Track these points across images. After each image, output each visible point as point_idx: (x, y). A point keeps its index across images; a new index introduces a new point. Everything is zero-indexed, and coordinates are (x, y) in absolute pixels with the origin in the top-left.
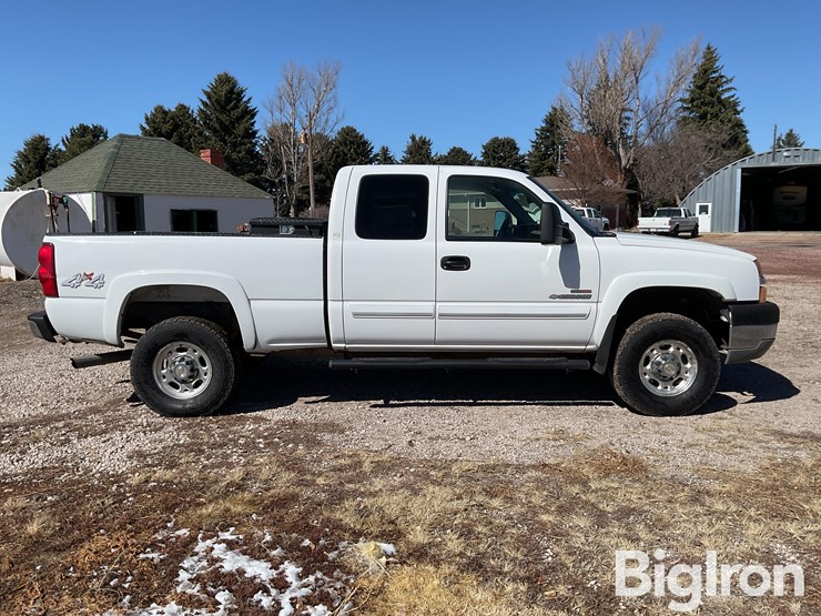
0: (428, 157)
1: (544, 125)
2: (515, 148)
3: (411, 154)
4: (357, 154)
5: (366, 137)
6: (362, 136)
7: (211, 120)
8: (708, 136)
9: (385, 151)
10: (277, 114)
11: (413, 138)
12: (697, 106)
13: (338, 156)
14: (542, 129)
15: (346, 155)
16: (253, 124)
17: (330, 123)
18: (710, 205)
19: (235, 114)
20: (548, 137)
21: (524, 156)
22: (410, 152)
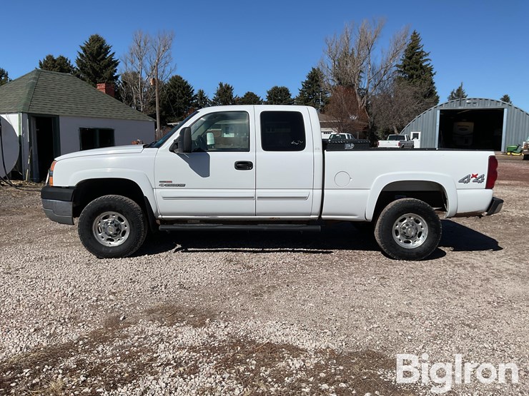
0: (231, 98)
1: (307, 79)
2: (289, 94)
3: (219, 95)
4: (183, 95)
5: (189, 83)
6: (186, 82)
7: (86, 67)
8: (416, 89)
9: (201, 93)
10: (129, 65)
11: (221, 85)
12: (407, 70)
13: (170, 95)
14: (306, 82)
15: (175, 94)
16: (115, 71)
17: (166, 73)
18: (420, 133)
19: (103, 63)
20: (310, 88)
21: (294, 99)
22: (219, 94)
